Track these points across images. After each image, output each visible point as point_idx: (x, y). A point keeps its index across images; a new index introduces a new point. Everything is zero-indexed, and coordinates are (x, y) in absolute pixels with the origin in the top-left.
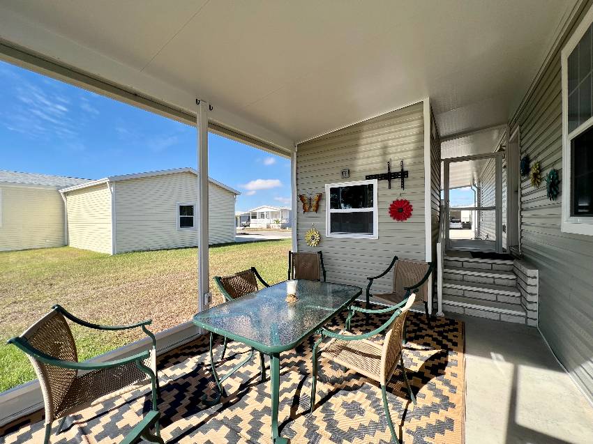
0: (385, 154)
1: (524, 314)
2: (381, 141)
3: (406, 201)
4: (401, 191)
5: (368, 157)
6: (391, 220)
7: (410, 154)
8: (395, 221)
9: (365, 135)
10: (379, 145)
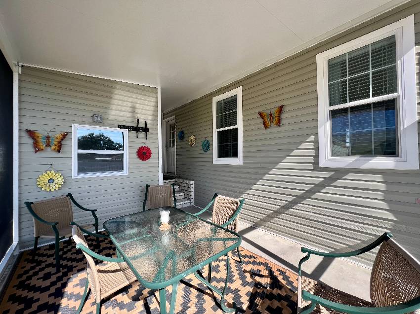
0: (134, 112)
1: (189, 201)
2: (132, 102)
3: (147, 147)
4: (144, 140)
5: (121, 111)
6: (138, 160)
7: (150, 117)
8: (141, 161)
9: (117, 92)
10: (129, 104)
